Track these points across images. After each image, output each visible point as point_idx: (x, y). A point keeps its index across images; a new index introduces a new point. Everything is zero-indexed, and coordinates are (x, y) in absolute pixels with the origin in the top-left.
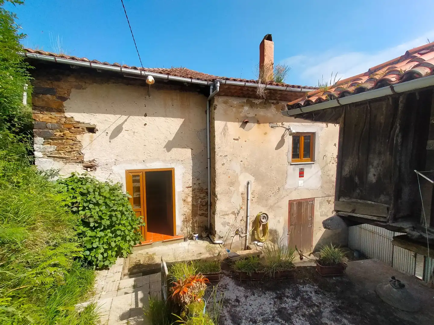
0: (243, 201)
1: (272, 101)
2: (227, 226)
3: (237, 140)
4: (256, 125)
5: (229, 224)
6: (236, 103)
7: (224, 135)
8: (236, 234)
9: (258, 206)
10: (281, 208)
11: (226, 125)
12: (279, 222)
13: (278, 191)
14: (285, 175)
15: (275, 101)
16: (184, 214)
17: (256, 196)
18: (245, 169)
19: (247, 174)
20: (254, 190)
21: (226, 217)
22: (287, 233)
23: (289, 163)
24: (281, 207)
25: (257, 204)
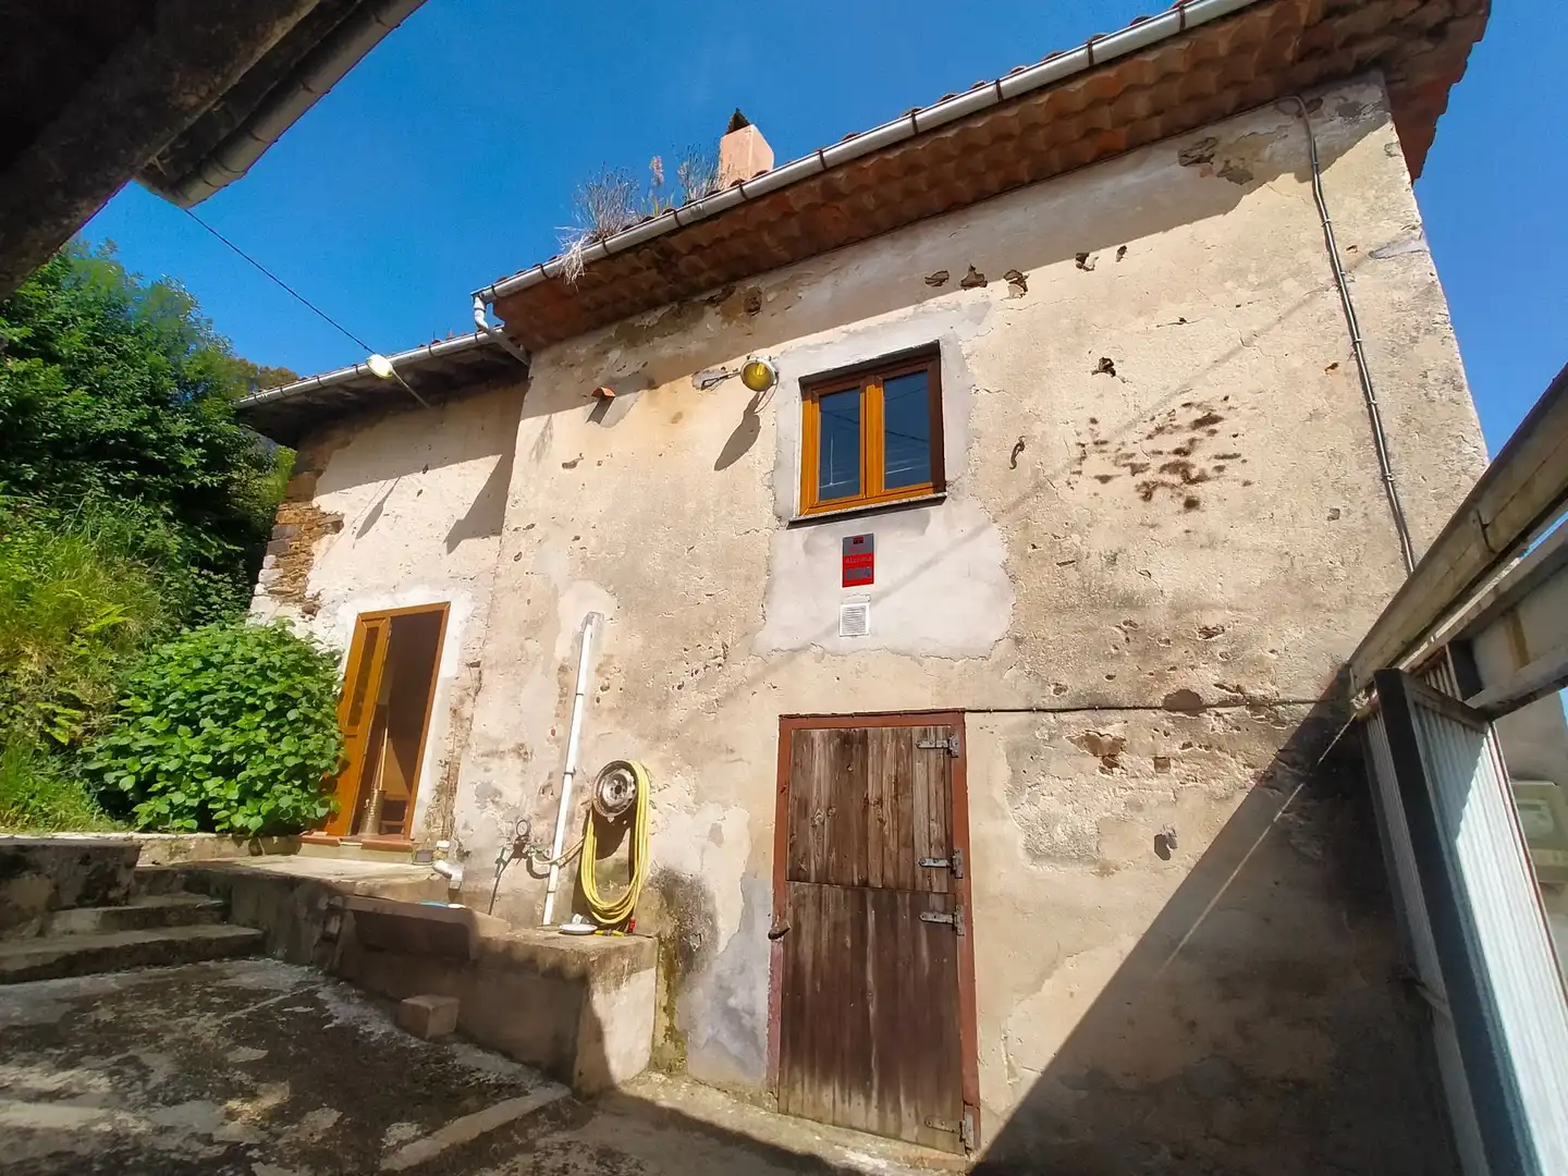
0: (561, 702)
1: (706, 297)
2: (490, 805)
3: (573, 465)
4: (644, 394)
5: (497, 799)
6: (584, 351)
7: (539, 457)
8: (518, 852)
9: (618, 729)
10: (732, 757)
11: (548, 425)
12: (716, 834)
13: (719, 660)
14: (763, 581)
15: (717, 292)
16: (446, 763)
17: (618, 681)
18: (589, 568)
19: (591, 586)
20: (612, 656)
21: (494, 763)
22: (764, 925)
23: (780, 518)
24: (732, 751)
25: (619, 723)
